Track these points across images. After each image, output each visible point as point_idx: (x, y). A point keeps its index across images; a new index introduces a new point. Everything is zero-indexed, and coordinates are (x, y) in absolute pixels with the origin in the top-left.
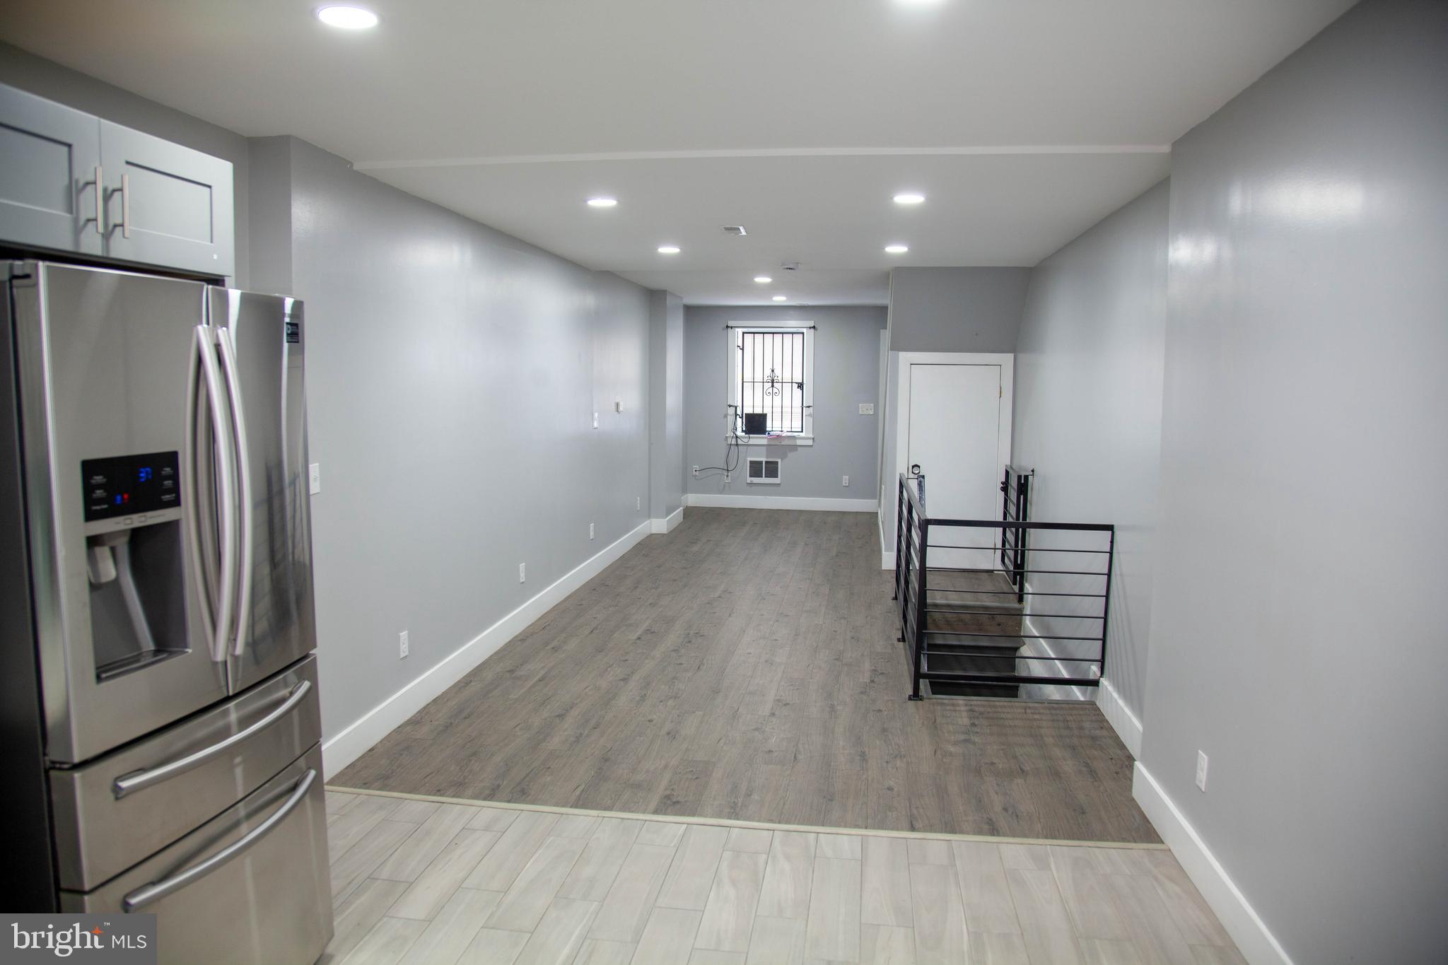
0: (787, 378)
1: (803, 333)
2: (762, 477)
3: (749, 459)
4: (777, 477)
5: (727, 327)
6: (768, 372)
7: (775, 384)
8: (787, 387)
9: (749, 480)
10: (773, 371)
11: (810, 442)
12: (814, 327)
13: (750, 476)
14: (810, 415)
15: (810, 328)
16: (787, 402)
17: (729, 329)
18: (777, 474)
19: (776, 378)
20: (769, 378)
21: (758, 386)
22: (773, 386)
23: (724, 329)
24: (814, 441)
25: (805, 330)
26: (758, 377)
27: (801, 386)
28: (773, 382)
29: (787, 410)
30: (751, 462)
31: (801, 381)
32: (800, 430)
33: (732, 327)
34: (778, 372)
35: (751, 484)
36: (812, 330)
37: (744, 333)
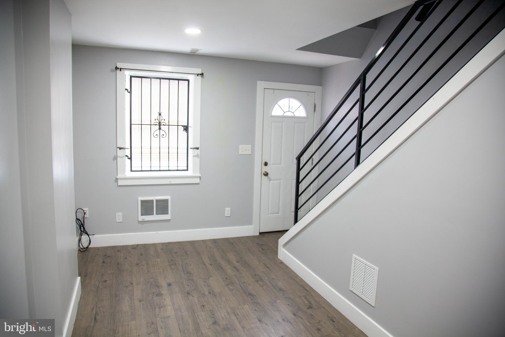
0: (173, 121)
1: (188, 81)
2: (153, 214)
3: (140, 199)
4: (167, 213)
5: (117, 68)
6: (155, 115)
7: (162, 127)
8: (173, 130)
9: (141, 218)
10: (160, 114)
11: (197, 181)
12: (202, 74)
13: (142, 215)
14: (197, 156)
15: (198, 75)
16: (173, 144)
17: (118, 71)
18: (168, 211)
19: (163, 121)
20: (157, 121)
21: (146, 129)
22: (160, 129)
23: (112, 71)
24: (200, 179)
25: (191, 78)
26: (146, 120)
27: (186, 128)
28: (160, 124)
29: (173, 151)
30: (142, 202)
31: (186, 125)
32: (186, 169)
33: (121, 69)
34: (165, 116)
35: (143, 222)
36: (200, 77)
37: (131, 77)
